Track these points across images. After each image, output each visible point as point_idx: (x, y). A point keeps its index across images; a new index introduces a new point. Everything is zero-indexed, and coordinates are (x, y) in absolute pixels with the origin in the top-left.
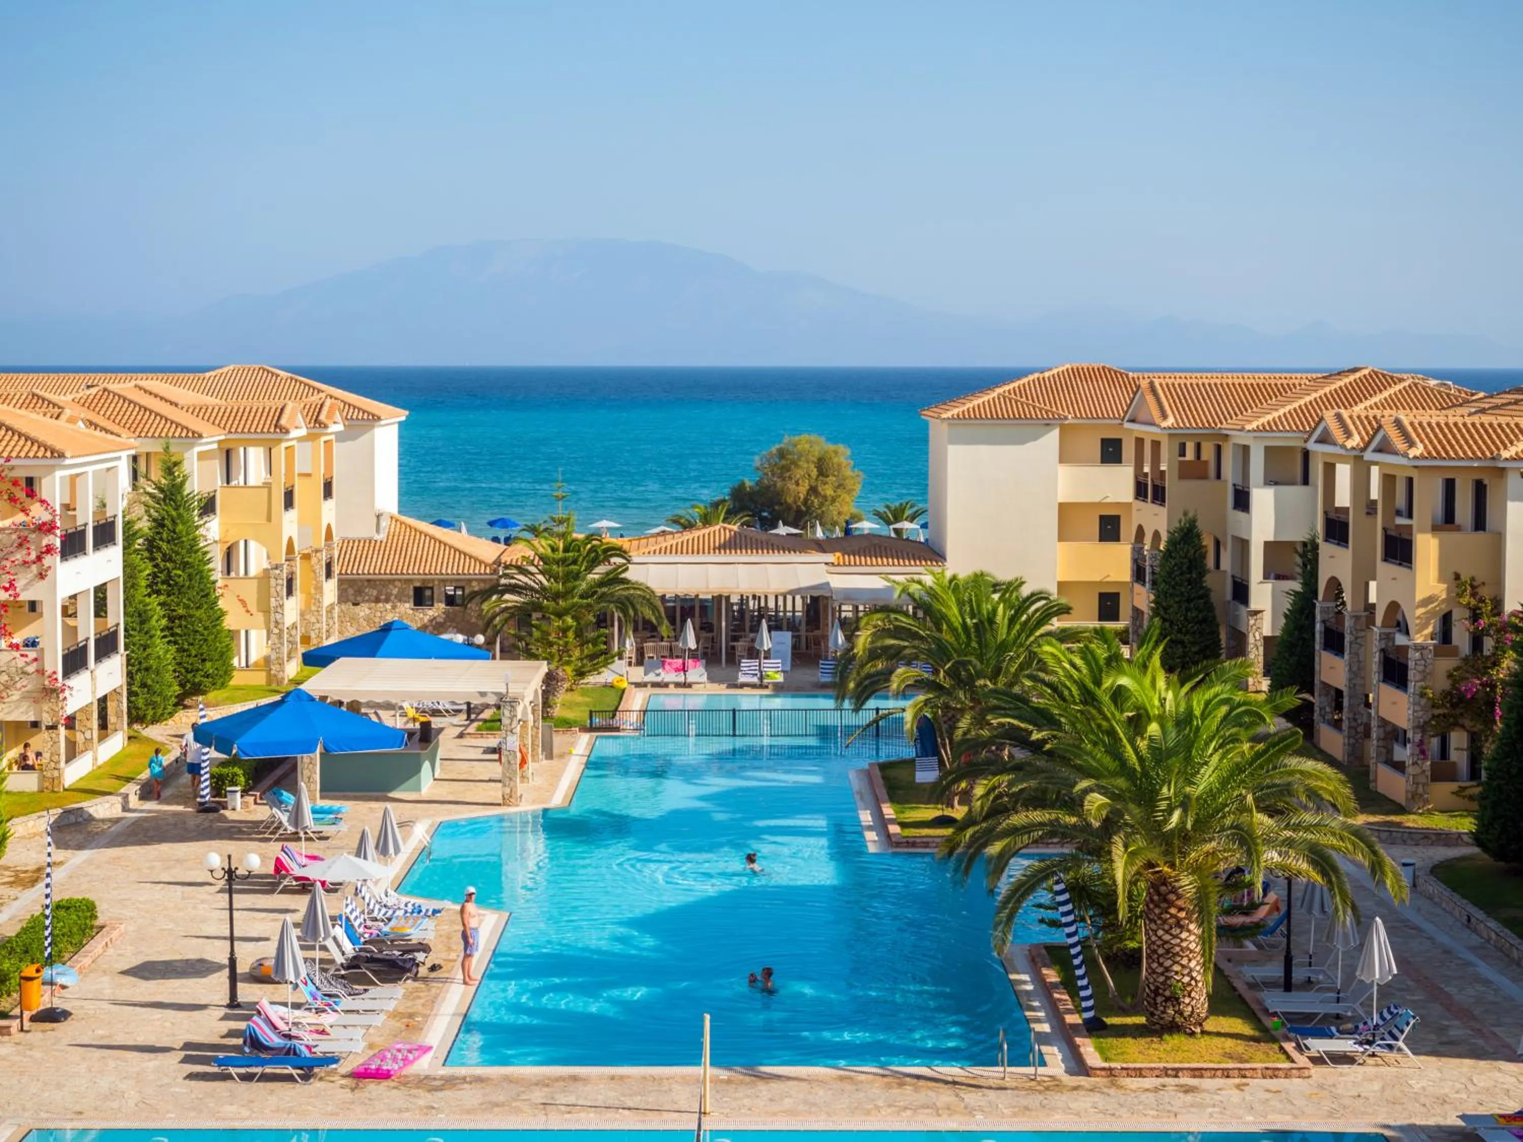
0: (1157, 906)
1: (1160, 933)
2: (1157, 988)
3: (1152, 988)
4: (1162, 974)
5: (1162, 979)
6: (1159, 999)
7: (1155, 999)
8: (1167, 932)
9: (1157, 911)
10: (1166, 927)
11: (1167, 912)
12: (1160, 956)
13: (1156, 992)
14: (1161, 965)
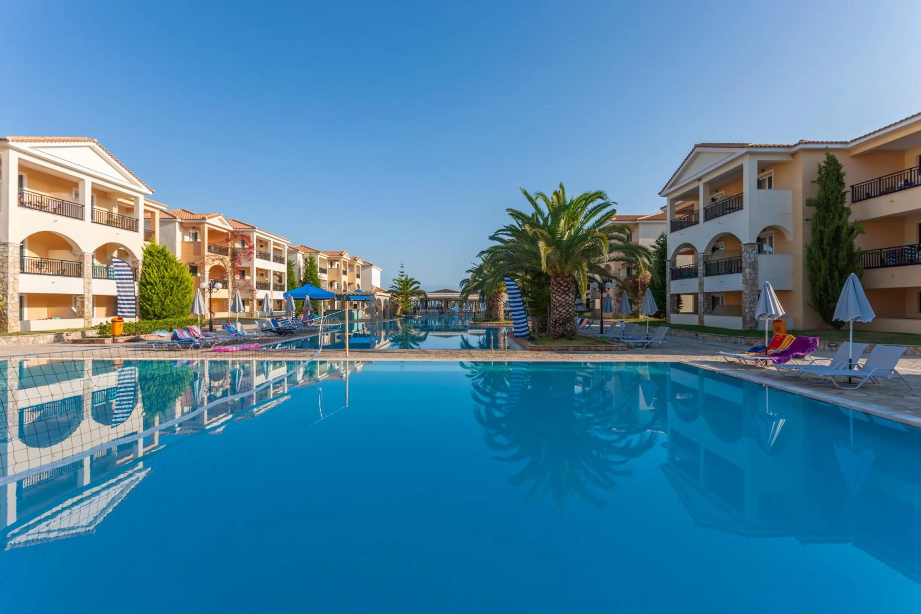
0: (555, 286)
1: (557, 297)
2: (556, 320)
3: (554, 320)
4: (558, 314)
5: (558, 316)
6: (557, 325)
7: (555, 325)
8: (560, 296)
9: (556, 288)
10: (560, 294)
11: (560, 288)
12: (557, 307)
13: (556, 322)
14: (558, 310)
